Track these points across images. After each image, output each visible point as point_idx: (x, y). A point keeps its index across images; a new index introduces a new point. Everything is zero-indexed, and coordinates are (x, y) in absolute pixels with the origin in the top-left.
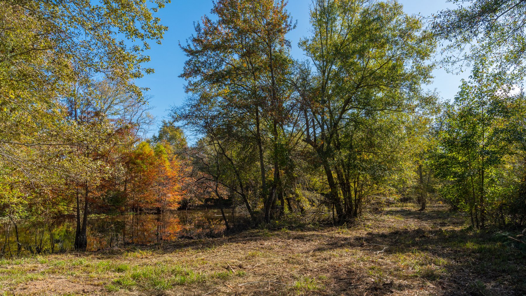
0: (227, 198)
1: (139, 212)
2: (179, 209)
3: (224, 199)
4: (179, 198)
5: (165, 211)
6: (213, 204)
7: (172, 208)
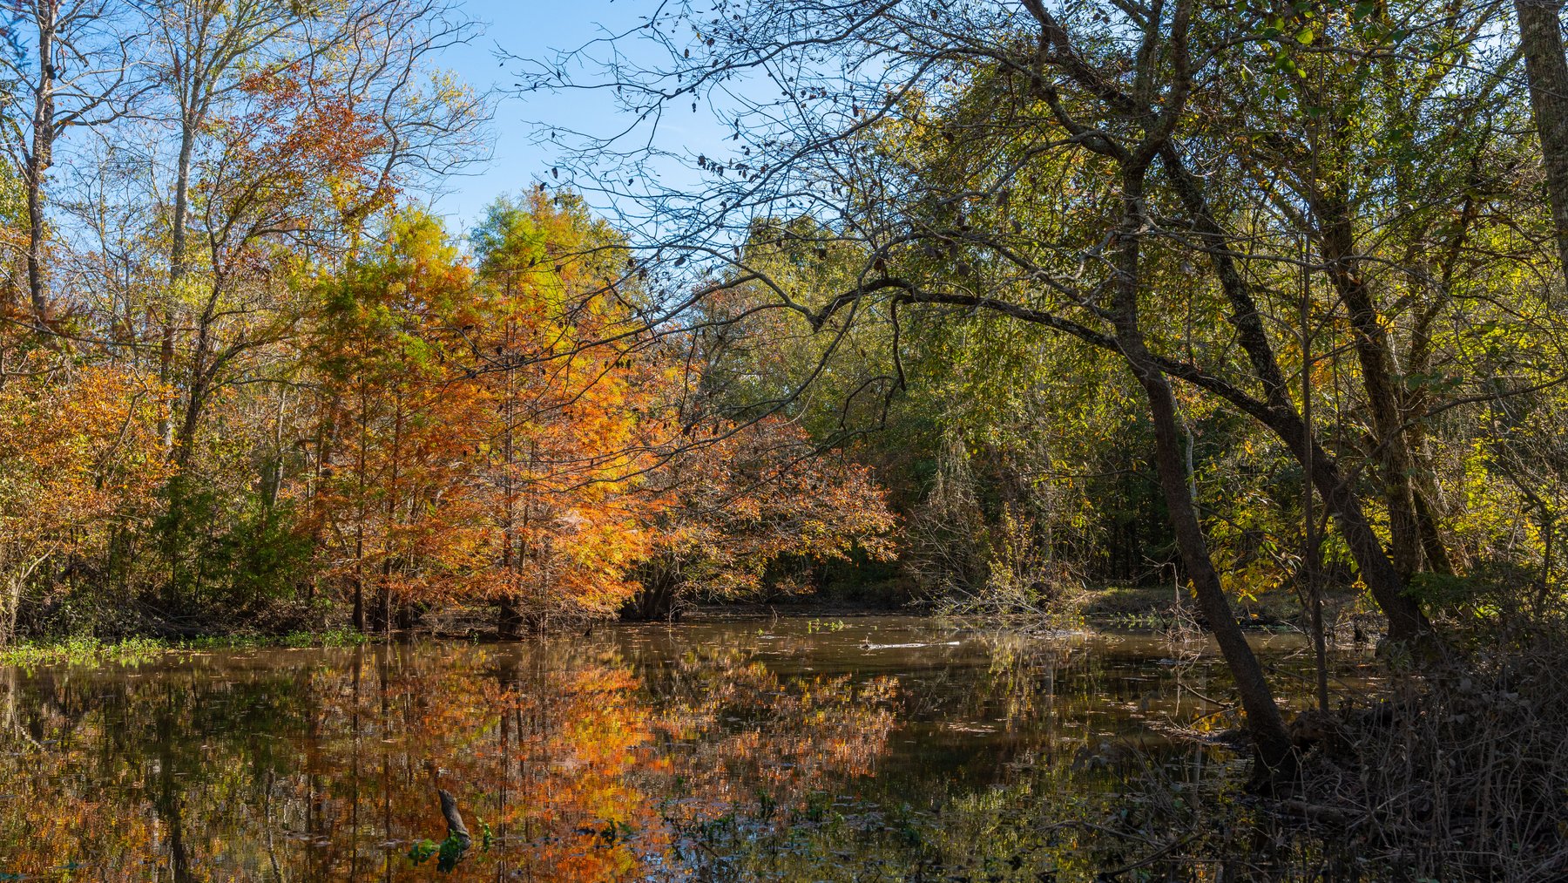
0: (893, 556)
1: (392, 631)
2: (628, 614)
3: (877, 561)
4: (633, 543)
5: (544, 624)
6: (808, 590)
7: (591, 603)
